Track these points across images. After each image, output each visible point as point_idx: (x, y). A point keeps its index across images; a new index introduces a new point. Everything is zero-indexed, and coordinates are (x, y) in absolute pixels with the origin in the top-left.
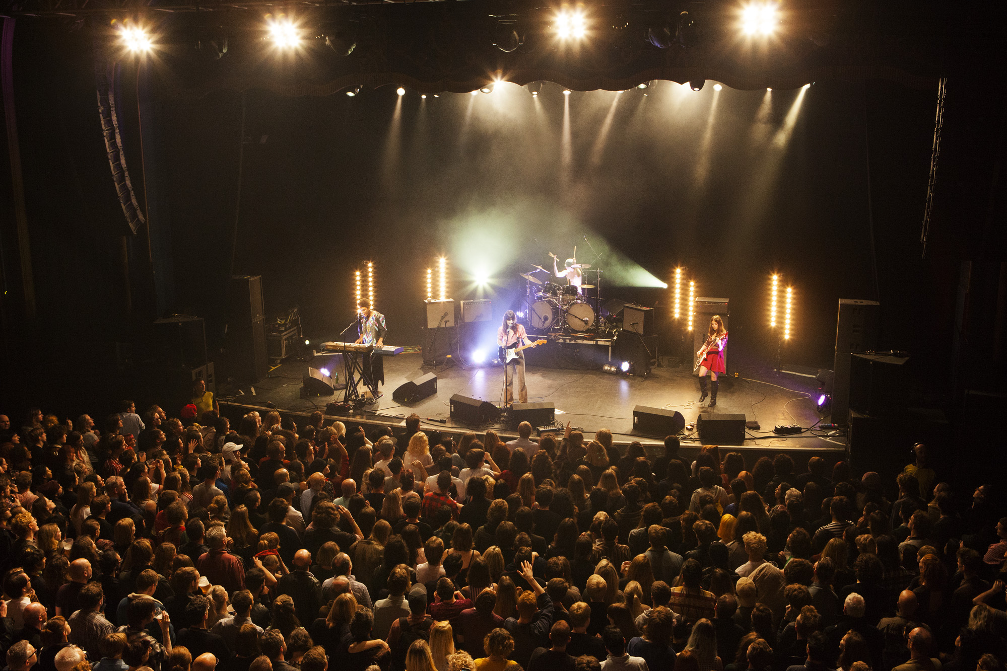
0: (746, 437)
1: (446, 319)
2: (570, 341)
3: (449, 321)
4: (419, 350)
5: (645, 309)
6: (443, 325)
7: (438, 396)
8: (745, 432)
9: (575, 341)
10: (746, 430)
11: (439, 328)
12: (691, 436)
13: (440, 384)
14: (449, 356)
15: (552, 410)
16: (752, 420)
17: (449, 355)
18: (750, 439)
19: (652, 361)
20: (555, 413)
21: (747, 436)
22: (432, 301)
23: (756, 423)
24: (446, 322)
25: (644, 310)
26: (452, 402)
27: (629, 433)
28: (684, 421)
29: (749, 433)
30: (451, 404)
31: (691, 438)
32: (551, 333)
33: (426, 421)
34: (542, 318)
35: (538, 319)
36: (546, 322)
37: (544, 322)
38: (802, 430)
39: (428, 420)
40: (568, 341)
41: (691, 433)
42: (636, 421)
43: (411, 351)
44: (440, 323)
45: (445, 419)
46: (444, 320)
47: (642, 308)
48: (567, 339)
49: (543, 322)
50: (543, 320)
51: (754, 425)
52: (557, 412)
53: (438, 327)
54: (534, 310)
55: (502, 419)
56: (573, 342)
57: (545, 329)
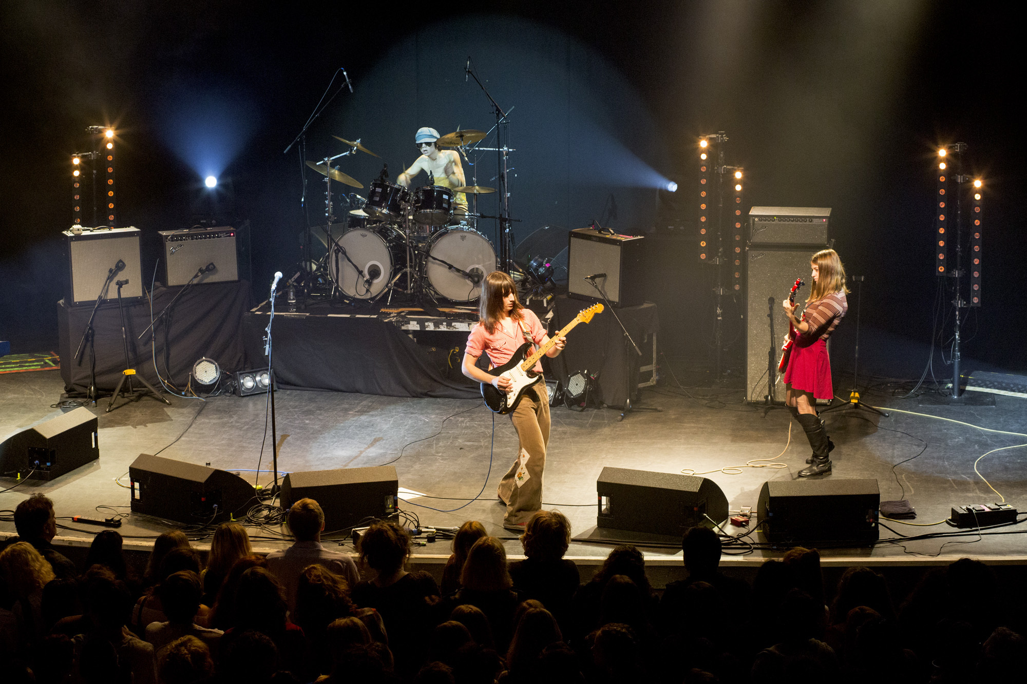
0: (881, 537)
1: (121, 277)
2: (436, 325)
3: (127, 282)
4: (54, 361)
5: (624, 238)
6: (112, 294)
7: (102, 466)
8: (877, 524)
9: (449, 325)
10: (882, 520)
11: (102, 302)
12: (745, 539)
13: (105, 437)
14: (131, 372)
15: (392, 487)
16: (895, 497)
17: (130, 368)
18: (892, 541)
19: (644, 369)
20: (399, 495)
21: (884, 534)
22: (85, 233)
23: (904, 503)
24: (120, 284)
25: (620, 241)
26: (136, 474)
27: (586, 537)
28: (725, 503)
29: (887, 528)
30: (133, 481)
31: (745, 544)
32: (391, 306)
33: (68, 523)
34: (366, 272)
35: (355, 274)
36: (376, 281)
37: (369, 283)
38: (1019, 518)
39: (74, 520)
40: (430, 327)
41: (743, 530)
42: (604, 507)
43: (35, 367)
44: (106, 289)
45: (117, 518)
46: (116, 280)
47: (614, 237)
48: (428, 320)
49: (367, 281)
50: (367, 277)
51: (900, 510)
52: (404, 494)
53: (100, 297)
54: (344, 253)
55: (265, 513)
56: (443, 328)
57: (372, 299)
